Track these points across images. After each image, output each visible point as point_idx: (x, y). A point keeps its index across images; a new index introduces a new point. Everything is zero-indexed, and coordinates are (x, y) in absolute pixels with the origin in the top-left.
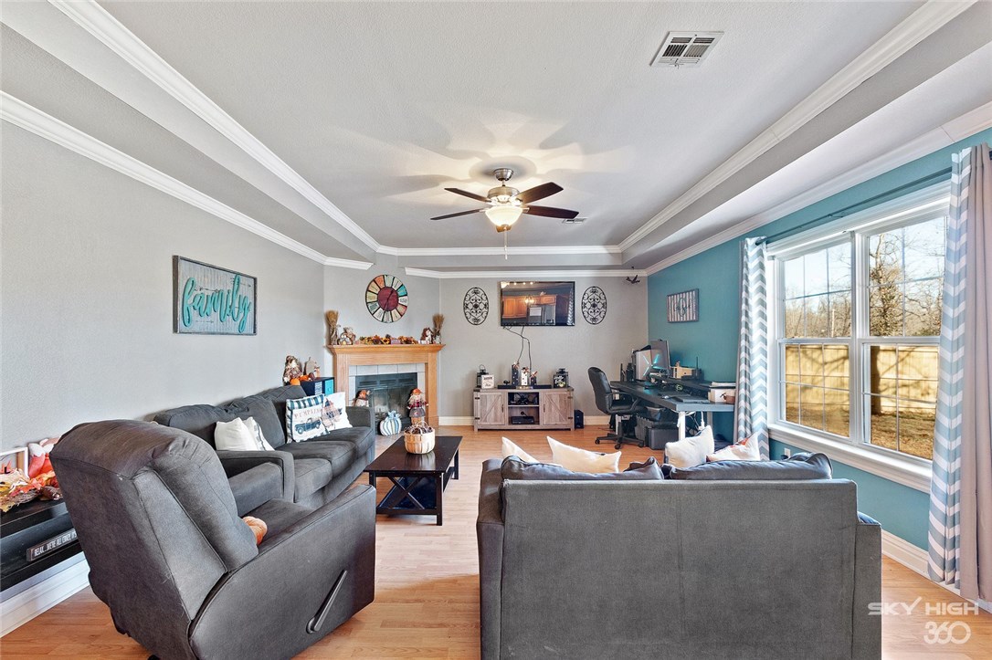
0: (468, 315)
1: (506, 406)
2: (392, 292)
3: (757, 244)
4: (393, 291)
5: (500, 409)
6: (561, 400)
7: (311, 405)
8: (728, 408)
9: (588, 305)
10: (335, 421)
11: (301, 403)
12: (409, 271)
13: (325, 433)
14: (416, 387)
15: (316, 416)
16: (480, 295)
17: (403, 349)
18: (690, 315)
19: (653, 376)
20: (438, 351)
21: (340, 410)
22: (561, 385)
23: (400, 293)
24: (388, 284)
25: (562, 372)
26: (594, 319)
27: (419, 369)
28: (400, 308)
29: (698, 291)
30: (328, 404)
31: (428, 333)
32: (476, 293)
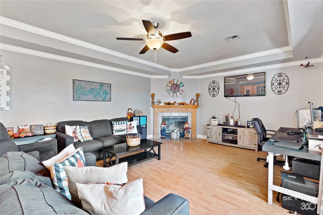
0: (210, 93)
1: (221, 134)
2: (177, 86)
5: (218, 135)
6: (250, 134)
7: (121, 124)
9: (276, 84)
10: (131, 130)
12: (184, 77)
14: (187, 122)
15: (123, 128)
16: (216, 84)
22: (251, 127)
23: (180, 86)
24: (175, 83)
26: (280, 92)
27: (189, 115)
28: (180, 91)
30: (130, 124)
31: (193, 101)
32: (214, 83)
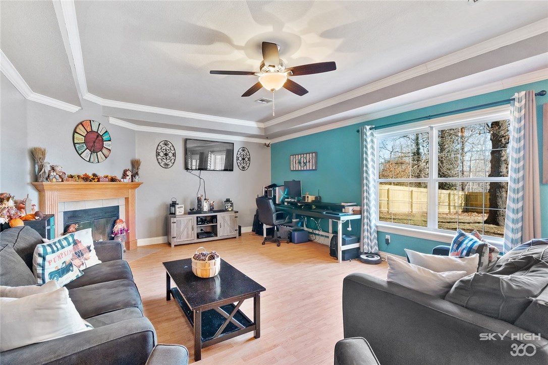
0: (160, 161)
1: (195, 226)
3: (370, 129)
4: (98, 135)
5: (190, 229)
6: (230, 219)
7: (63, 247)
8: (358, 217)
9: (240, 159)
10: (86, 259)
11: (54, 246)
12: (112, 121)
13: (80, 275)
14: (118, 218)
15: (68, 259)
16: (169, 146)
17: (110, 186)
18: (310, 166)
19: (286, 201)
20: (136, 187)
21: (89, 248)
22: (230, 210)
23: (105, 138)
24: (95, 129)
25: (228, 201)
26: (243, 167)
27: (121, 203)
28: (104, 151)
29: (316, 153)
30: (76, 243)
31: (129, 173)
32: (166, 145)
